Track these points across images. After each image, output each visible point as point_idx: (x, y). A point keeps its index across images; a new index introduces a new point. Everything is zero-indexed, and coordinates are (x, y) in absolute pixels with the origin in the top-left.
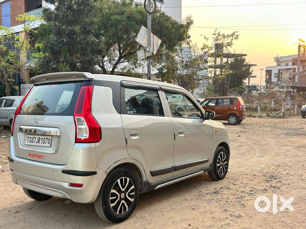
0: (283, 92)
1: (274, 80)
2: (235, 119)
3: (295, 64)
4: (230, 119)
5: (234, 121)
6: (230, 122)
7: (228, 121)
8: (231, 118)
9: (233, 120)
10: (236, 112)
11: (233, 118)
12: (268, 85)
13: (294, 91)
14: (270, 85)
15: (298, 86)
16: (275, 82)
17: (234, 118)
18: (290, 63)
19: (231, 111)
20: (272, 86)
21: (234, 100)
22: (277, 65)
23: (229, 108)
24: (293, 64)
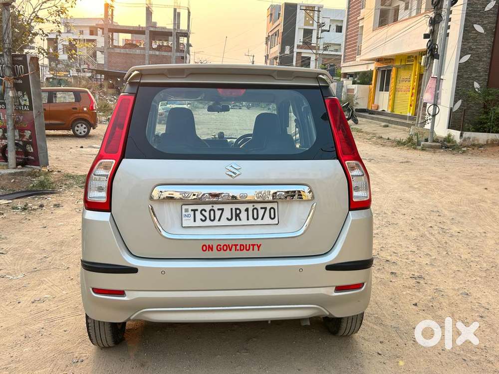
0: (83, 78)
1: (63, 57)
2: (85, 128)
3: (94, 32)
4: (76, 128)
5: (84, 132)
6: (78, 133)
7: (74, 131)
8: (78, 127)
9: (81, 129)
10: (86, 115)
11: (82, 126)
12: (53, 64)
13: (98, 78)
14: (56, 65)
15: (106, 70)
16: (64, 60)
17: (84, 126)
18: (87, 31)
19: (79, 113)
20: (59, 66)
21: (81, 94)
22: (66, 32)
23: (74, 108)
24: (92, 33)
